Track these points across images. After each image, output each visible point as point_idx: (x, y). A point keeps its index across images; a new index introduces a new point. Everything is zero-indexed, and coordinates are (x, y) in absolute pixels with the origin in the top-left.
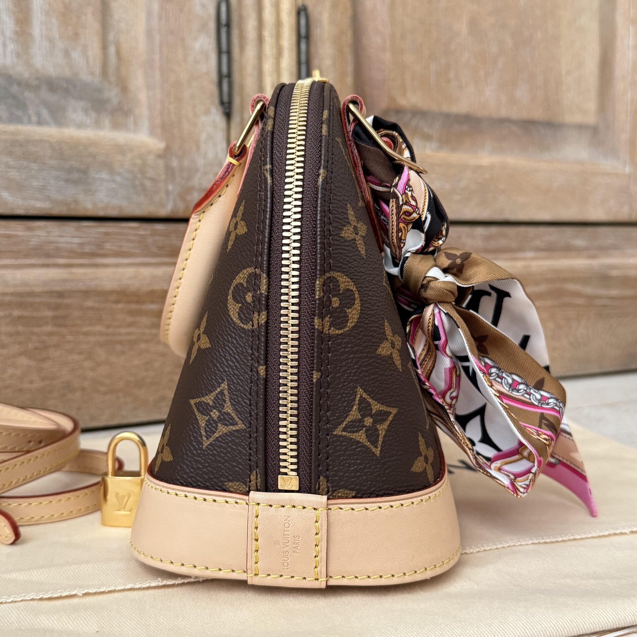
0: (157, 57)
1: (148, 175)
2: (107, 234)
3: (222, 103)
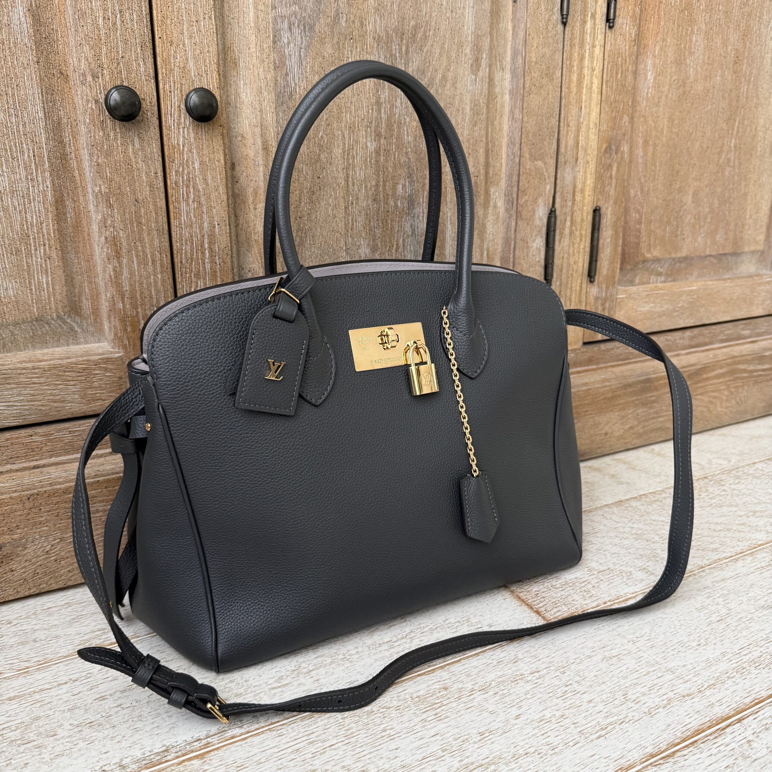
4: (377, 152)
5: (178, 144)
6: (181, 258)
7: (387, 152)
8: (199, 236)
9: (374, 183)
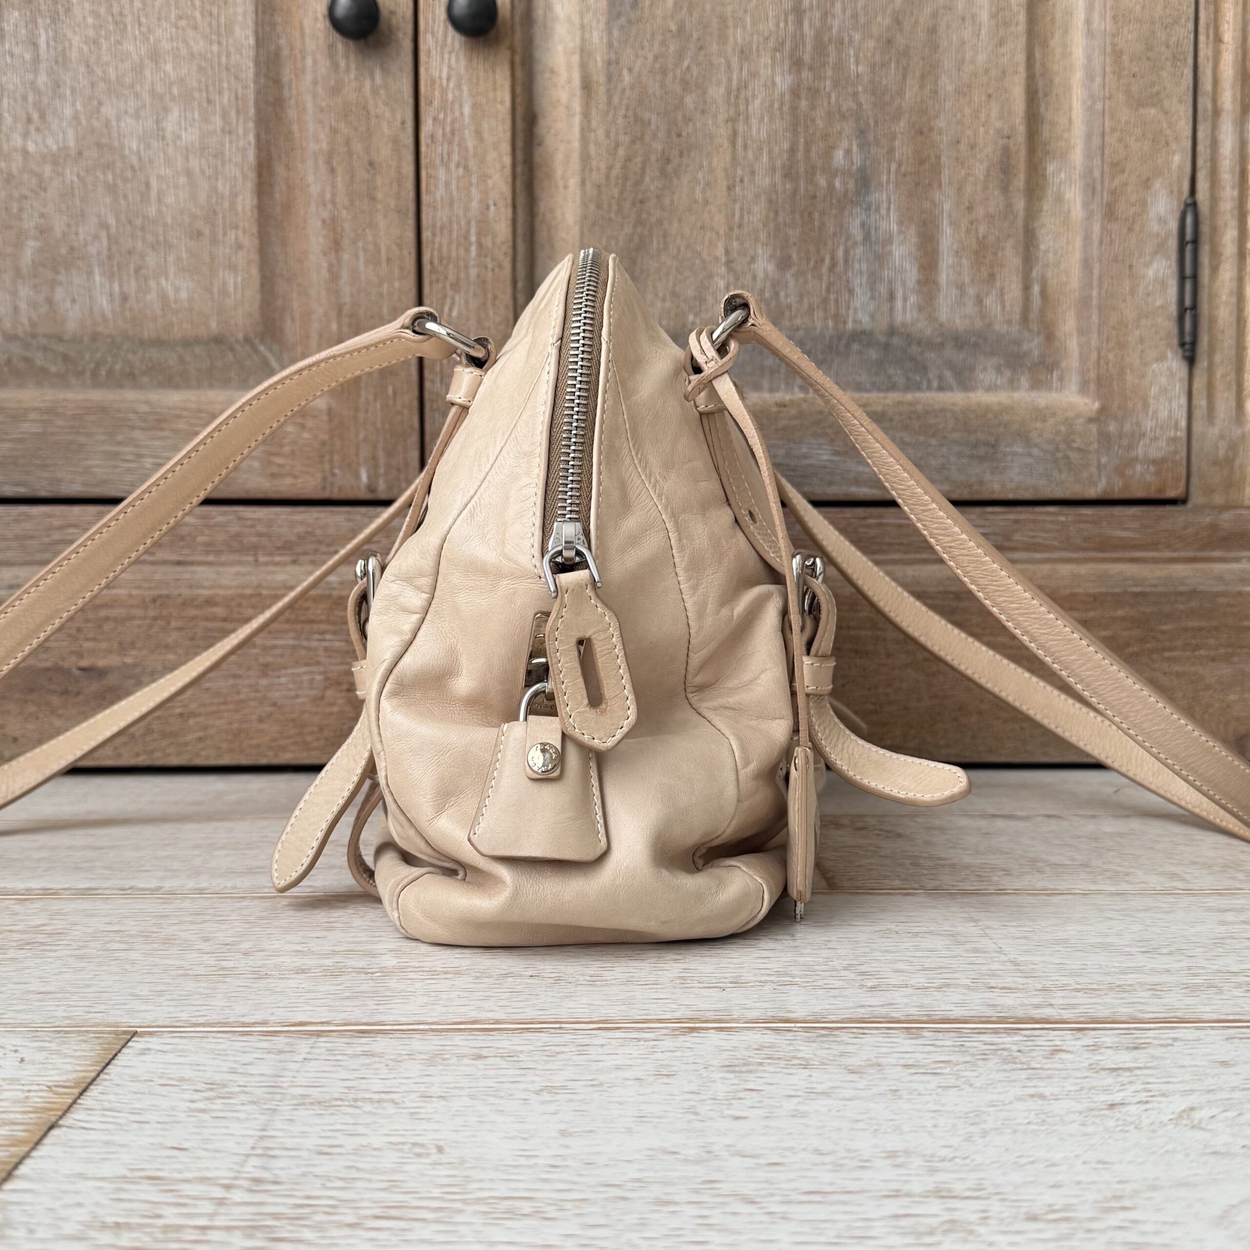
0: (1095, 293)
1: (1075, 445)
2: (1017, 521)
3: (1182, 344)
4: (795, 92)
5: (440, 77)
6: (432, 256)
7: (814, 92)
8: (463, 223)
9: (786, 146)
